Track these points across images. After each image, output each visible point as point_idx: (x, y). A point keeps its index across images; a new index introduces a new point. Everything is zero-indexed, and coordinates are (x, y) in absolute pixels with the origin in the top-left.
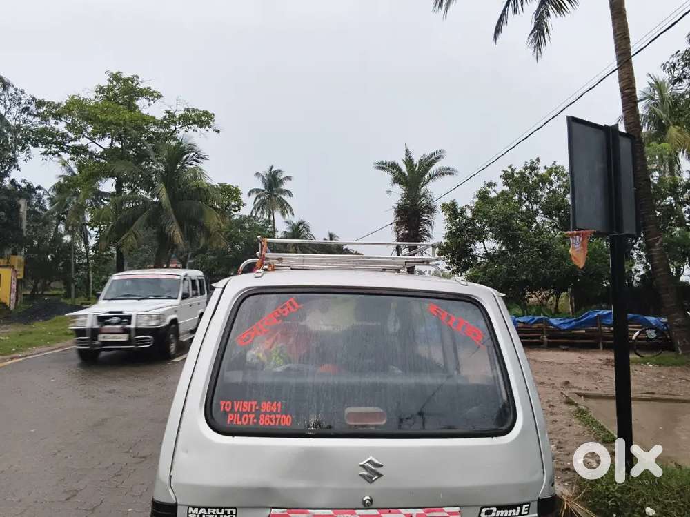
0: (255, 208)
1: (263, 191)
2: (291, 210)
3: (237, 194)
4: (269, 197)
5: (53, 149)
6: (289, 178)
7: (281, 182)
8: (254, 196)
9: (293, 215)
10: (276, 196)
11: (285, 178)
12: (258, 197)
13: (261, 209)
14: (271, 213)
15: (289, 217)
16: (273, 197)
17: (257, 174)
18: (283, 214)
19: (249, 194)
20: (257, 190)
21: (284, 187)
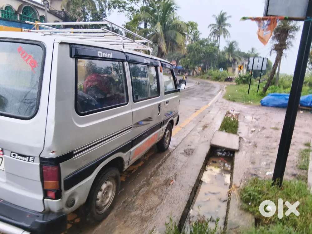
0: (210, 34)
1: (216, 25)
2: (229, 34)
3: (196, 26)
4: (218, 28)
5: (122, 9)
6: (230, 17)
7: (226, 19)
8: (211, 28)
9: (230, 37)
10: (222, 27)
11: (228, 17)
12: (213, 28)
13: (213, 35)
14: (219, 36)
15: (227, 38)
16: (220, 27)
17: (213, 15)
18: (224, 36)
19: (209, 27)
20: (213, 25)
21: (226, 22)
